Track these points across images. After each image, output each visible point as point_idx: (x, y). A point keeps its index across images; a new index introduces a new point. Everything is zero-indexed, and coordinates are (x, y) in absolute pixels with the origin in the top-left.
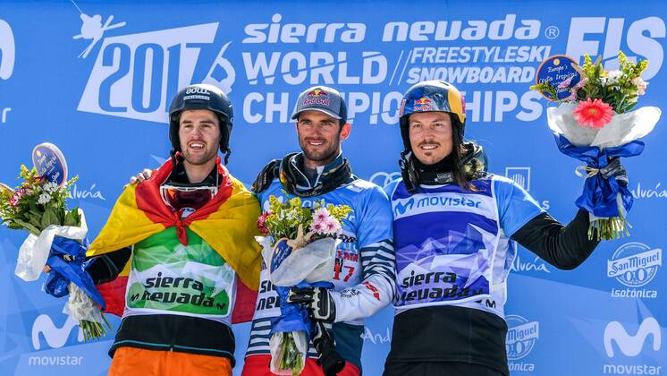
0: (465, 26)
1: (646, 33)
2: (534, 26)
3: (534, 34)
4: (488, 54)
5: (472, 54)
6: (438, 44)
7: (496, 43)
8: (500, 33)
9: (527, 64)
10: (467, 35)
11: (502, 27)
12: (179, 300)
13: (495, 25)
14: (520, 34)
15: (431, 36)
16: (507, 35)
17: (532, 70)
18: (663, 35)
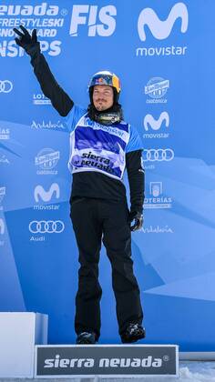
0: (22, 8)
1: (108, 13)
2: (56, 9)
3: (56, 13)
4: (34, 22)
5: (26, 22)
6: (9, 17)
8: (40, 12)
9: (53, 28)
10: (23, 13)
11: (40, 9)
13: (37, 8)
14: (49, 13)
15: (6, 13)
16: (43, 13)
17: (55, 31)
18: (115, 14)
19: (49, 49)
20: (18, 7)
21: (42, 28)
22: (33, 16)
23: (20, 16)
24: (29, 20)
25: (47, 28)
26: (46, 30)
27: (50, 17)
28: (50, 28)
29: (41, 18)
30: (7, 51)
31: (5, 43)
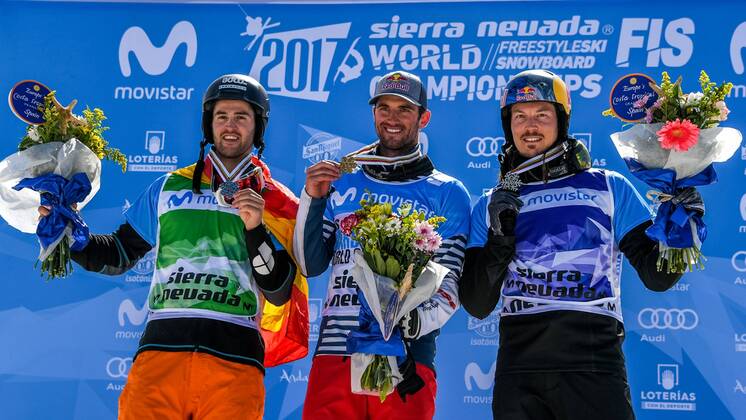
0: (541, 25)
1: (680, 31)
2: (594, 25)
3: (594, 31)
4: (559, 46)
5: (546, 46)
6: (520, 39)
7: (564, 37)
8: (568, 30)
9: (589, 54)
10: (542, 32)
11: (569, 25)
12: (200, 297)
13: (564, 24)
14: (583, 31)
15: (515, 33)
16: (573, 32)
17: (593, 59)
18: (693, 32)
19: (583, 88)
20: (534, 24)
21: (571, 54)
22: (558, 37)
23: (537, 37)
24: (551, 43)
25: (581, 54)
26: (577, 58)
27: (583, 38)
28: (585, 55)
29: (571, 39)
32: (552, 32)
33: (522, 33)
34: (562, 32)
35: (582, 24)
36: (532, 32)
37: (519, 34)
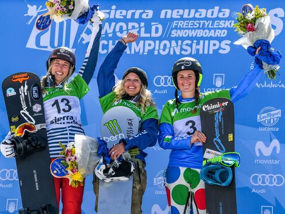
0: (197, 11)
1: (276, 15)
2: (227, 12)
3: (227, 15)
4: (206, 24)
5: (200, 24)
6: (184, 20)
7: (210, 19)
8: (212, 15)
9: (224, 28)
10: (197, 16)
11: (213, 12)
13: (210, 11)
14: (221, 15)
15: (182, 16)
16: (215, 16)
17: (226, 31)
18: (283, 16)
19: (220, 48)
20: (193, 11)
21: (213, 28)
22: (206, 19)
23: (194, 19)
24: (202, 22)
25: (219, 28)
26: (217, 31)
27: (221, 19)
28: (221, 29)
29: (213, 20)
30: (182, 49)
31: (180, 42)
32: (203, 16)
33: (186, 16)
34: (209, 16)
35: (220, 11)
36: (191, 16)
37: (184, 17)
